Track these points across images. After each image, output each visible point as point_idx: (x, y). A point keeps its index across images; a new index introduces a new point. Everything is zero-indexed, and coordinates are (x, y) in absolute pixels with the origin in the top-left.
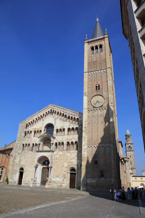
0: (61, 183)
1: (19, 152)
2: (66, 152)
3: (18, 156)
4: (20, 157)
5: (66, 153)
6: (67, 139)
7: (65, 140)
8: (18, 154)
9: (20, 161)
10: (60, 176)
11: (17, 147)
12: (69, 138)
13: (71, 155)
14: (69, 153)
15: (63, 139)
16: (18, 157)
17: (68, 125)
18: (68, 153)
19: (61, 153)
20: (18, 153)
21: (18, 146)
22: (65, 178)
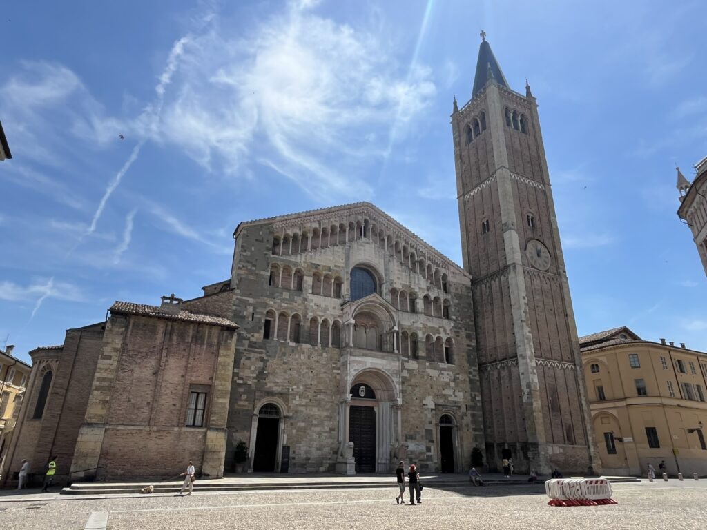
0: (422, 457)
1: (253, 339)
2: (427, 364)
3: (252, 355)
4: (262, 359)
5: (428, 367)
6: (425, 326)
7: (420, 329)
8: (250, 346)
9: (261, 375)
10: (418, 437)
11: (244, 317)
12: (430, 324)
13: (441, 376)
14: (435, 369)
15: (415, 325)
16: (248, 359)
17: (425, 287)
18: (431, 368)
19: (413, 365)
20: (246, 342)
21: (245, 313)
22: (433, 442)
